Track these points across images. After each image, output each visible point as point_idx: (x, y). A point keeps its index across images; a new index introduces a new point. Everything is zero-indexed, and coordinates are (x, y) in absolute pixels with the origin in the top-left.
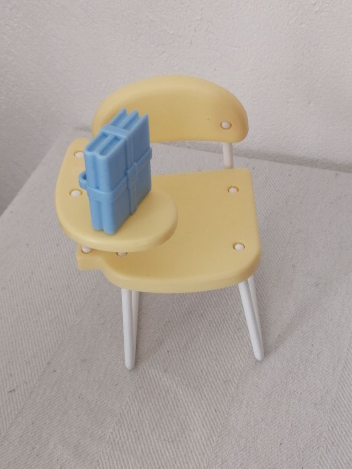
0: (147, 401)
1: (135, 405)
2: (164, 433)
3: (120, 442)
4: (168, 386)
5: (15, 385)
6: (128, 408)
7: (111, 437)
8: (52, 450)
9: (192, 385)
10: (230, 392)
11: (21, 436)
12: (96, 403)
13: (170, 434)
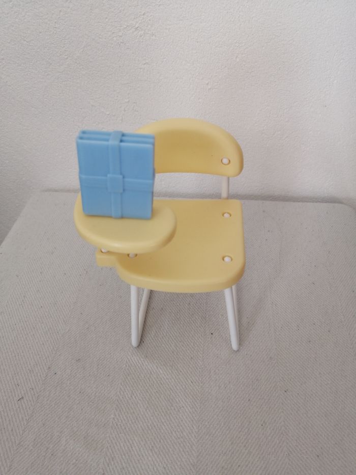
0: (137, 384)
1: (128, 390)
2: (157, 410)
3: (122, 425)
4: (150, 369)
5: (23, 392)
6: (122, 393)
7: (114, 423)
8: (64, 446)
9: (168, 364)
10: (199, 365)
11: (35, 440)
12: (95, 394)
13: (161, 409)
